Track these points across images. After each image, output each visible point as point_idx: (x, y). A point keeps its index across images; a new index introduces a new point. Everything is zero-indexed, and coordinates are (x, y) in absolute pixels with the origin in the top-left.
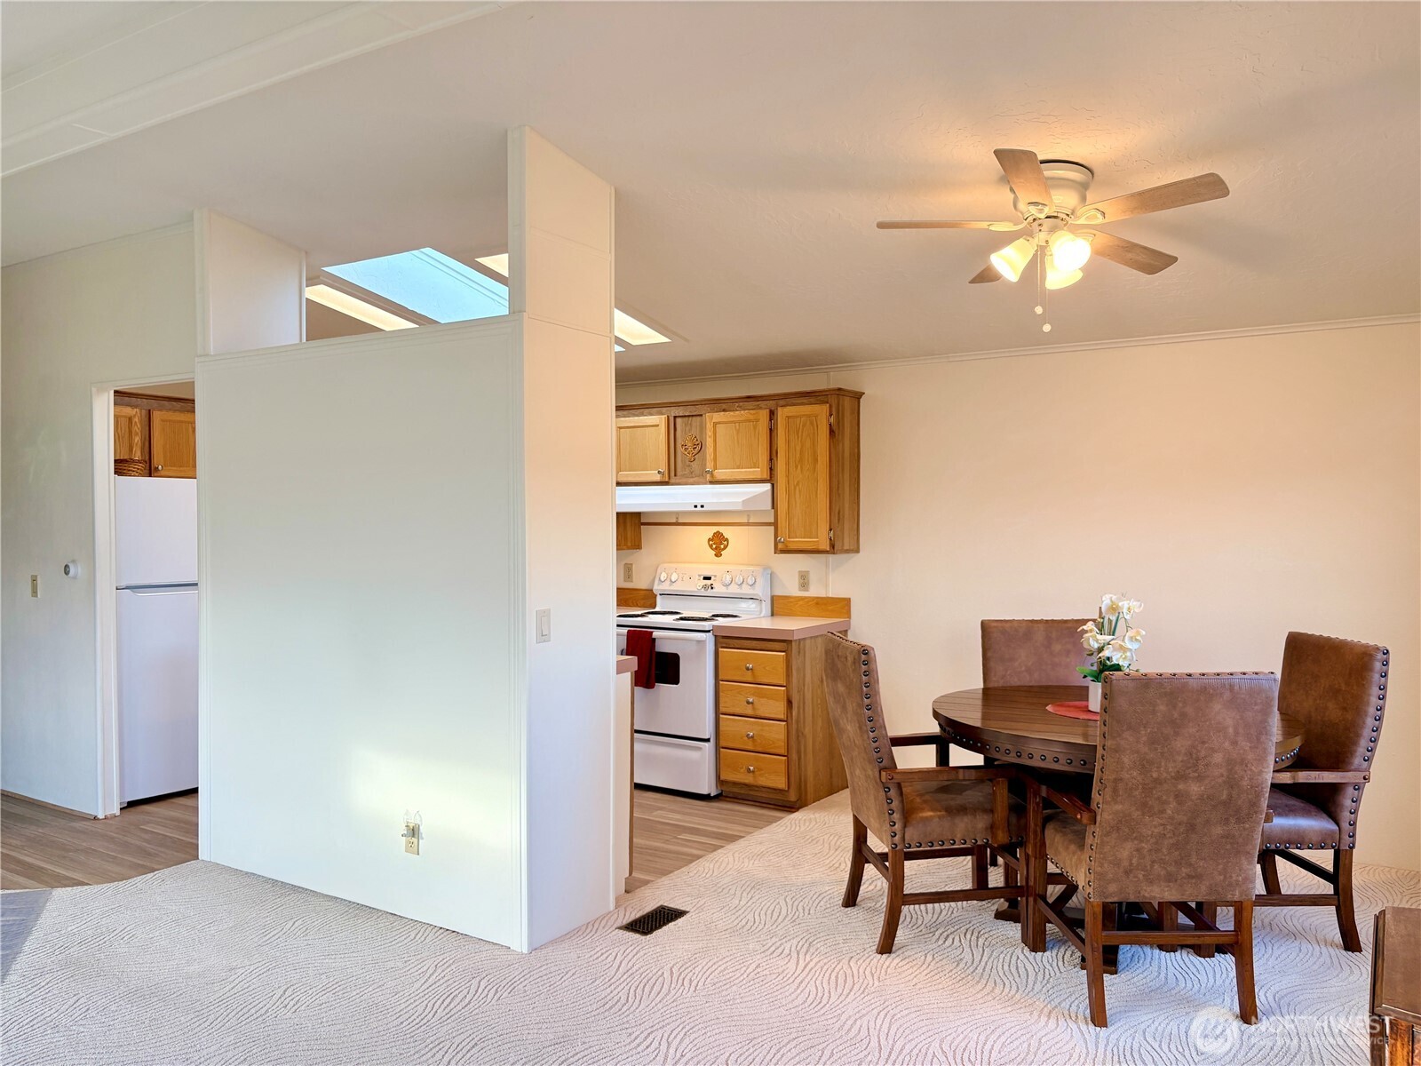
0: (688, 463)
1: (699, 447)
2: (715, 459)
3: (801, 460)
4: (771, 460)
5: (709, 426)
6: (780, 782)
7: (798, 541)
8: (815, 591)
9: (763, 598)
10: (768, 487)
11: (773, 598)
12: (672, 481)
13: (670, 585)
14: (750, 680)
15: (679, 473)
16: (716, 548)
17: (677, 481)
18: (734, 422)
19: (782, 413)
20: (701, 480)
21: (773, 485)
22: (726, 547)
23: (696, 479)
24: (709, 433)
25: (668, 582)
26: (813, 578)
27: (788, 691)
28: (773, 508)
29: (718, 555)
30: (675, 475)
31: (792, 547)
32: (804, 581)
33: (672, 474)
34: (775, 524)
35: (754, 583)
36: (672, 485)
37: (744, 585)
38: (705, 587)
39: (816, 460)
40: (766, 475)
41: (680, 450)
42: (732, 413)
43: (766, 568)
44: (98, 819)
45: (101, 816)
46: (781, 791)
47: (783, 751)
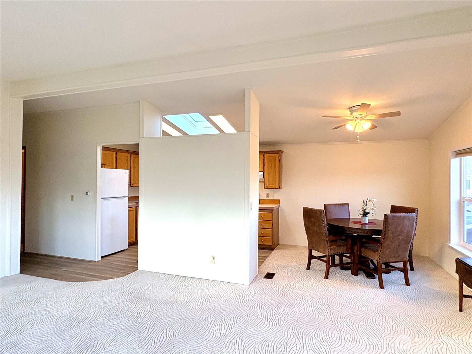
3: (271, 167)
4: (263, 167)
6: (270, 244)
7: (270, 186)
8: (271, 198)
10: (262, 173)
14: (262, 219)
19: (266, 156)
21: (264, 173)
26: (270, 195)
27: (272, 222)
28: (264, 178)
31: (269, 187)
32: (268, 196)
34: (264, 182)
39: (275, 167)
40: (262, 170)
44: (96, 262)
45: (97, 261)
46: (270, 246)
47: (271, 236)
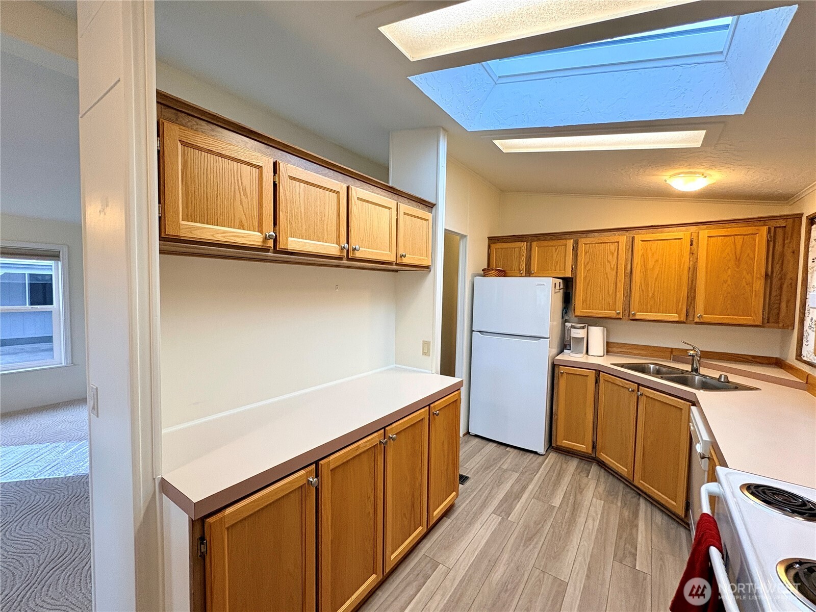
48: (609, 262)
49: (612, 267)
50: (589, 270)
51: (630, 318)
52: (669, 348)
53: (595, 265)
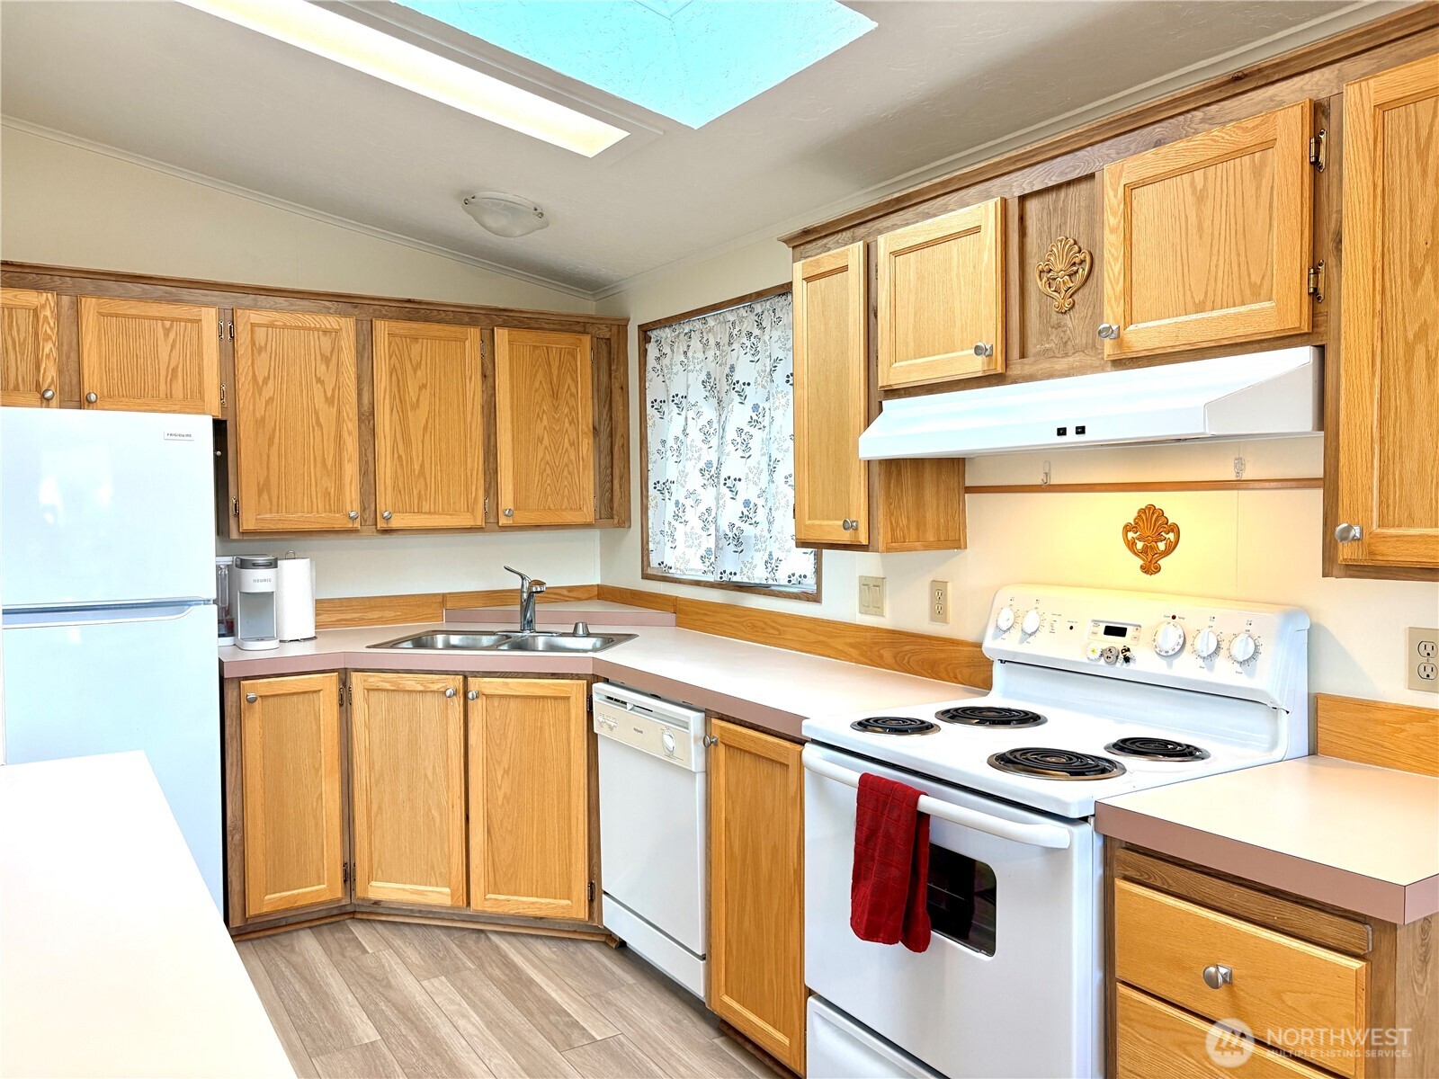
0: (1055, 317)
1: (1086, 268)
2: (1128, 293)
4: (1315, 267)
5: (1112, 198)
9: (1283, 705)
11: (1317, 705)
12: (1015, 370)
13: (1021, 642)
15: (1033, 347)
16: (1145, 551)
17: (1028, 370)
18: (1189, 169)
19: (1358, 102)
20: (1088, 360)
21: (1321, 350)
22: (1171, 548)
23: (1074, 360)
24: (1112, 219)
25: (1016, 634)
28: (1322, 428)
29: (1150, 568)
30: (1023, 355)
31: (1389, 556)
33: (1015, 352)
34: (1329, 481)
35: (1254, 657)
36: (1015, 382)
37: (1220, 661)
38: (1107, 654)
40: (1296, 319)
41: (1036, 284)
42: (1180, 145)
43: (1292, 612)
48: (319, 380)
49: (329, 395)
50: (271, 399)
51: (379, 527)
52: (439, 594)
53: (285, 386)
